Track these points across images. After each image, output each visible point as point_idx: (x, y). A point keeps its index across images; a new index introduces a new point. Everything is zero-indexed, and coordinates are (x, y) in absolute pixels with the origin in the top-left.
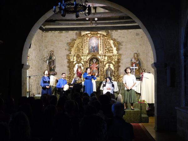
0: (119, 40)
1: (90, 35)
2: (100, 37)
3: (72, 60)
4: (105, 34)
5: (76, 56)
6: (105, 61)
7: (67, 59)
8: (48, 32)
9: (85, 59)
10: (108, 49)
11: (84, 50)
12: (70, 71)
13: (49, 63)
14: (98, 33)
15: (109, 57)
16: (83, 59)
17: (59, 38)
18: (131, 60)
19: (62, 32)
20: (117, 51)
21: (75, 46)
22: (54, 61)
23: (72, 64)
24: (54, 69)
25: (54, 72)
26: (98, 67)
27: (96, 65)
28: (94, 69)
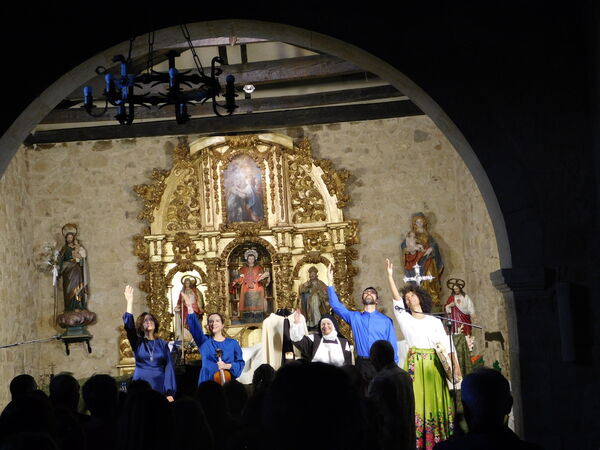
0: (348, 162)
1: (224, 149)
2: (268, 155)
4: (288, 142)
5: (170, 239)
6: (294, 252)
7: (134, 253)
8: (50, 147)
9: (211, 250)
10: (305, 203)
11: (205, 213)
12: (149, 305)
13: (63, 274)
14: (259, 142)
15: (312, 236)
16: (202, 251)
17: (96, 169)
18: (401, 242)
19: (108, 145)
20: (340, 212)
21: (167, 197)
22: (80, 268)
23: (158, 273)
24: (83, 299)
25: (84, 312)
26: (267, 282)
27: (260, 275)
28: (251, 288)
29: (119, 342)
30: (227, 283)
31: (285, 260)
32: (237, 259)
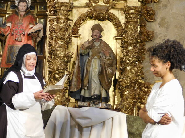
6: (76, 3)
26: (38, 36)
27: (31, 26)
28: (18, 41)
31: (63, 10)
32: (6, 5)
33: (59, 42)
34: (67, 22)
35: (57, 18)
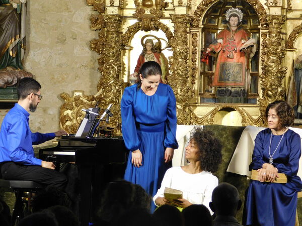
3: (112, 11)
6: (290, 15)
7: (87, 3)
9: (181, 4)
12: (100, 70)
16: (170, 6)
22: (16, 16)
23: (112, 30)
24: (18, 55)
25: (18, 71)
26: (252, 52)
27: (243, 41)
28: (230, 58)
29: (60, 113)
30: (199, 49)
31: (275, 23)
32: (217, 20)
33: (272, 57)
34: (279, 35)
35: (268, 32)
